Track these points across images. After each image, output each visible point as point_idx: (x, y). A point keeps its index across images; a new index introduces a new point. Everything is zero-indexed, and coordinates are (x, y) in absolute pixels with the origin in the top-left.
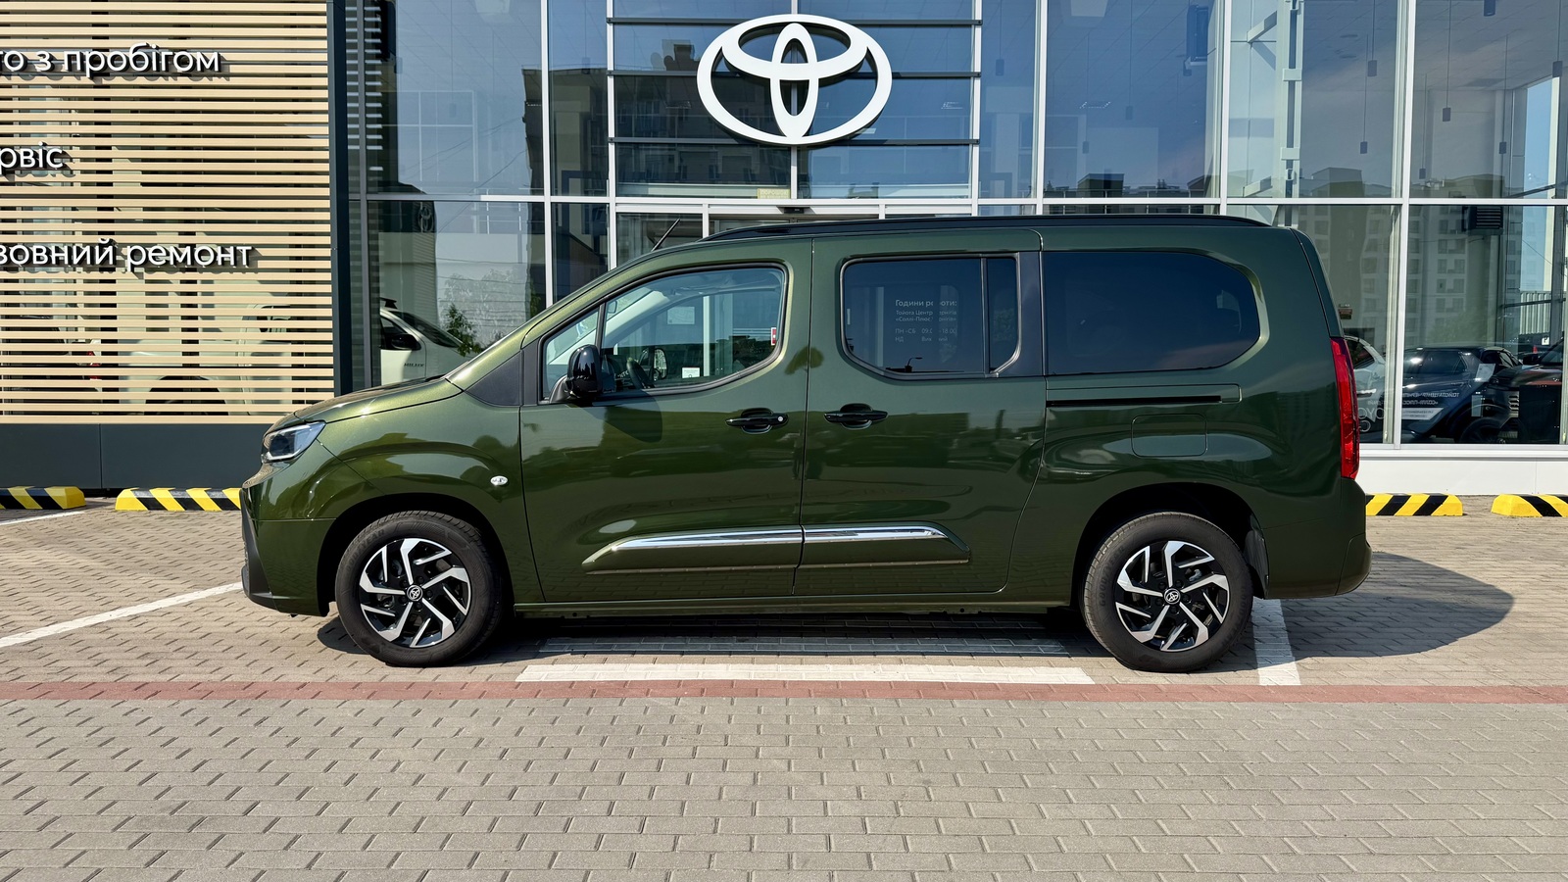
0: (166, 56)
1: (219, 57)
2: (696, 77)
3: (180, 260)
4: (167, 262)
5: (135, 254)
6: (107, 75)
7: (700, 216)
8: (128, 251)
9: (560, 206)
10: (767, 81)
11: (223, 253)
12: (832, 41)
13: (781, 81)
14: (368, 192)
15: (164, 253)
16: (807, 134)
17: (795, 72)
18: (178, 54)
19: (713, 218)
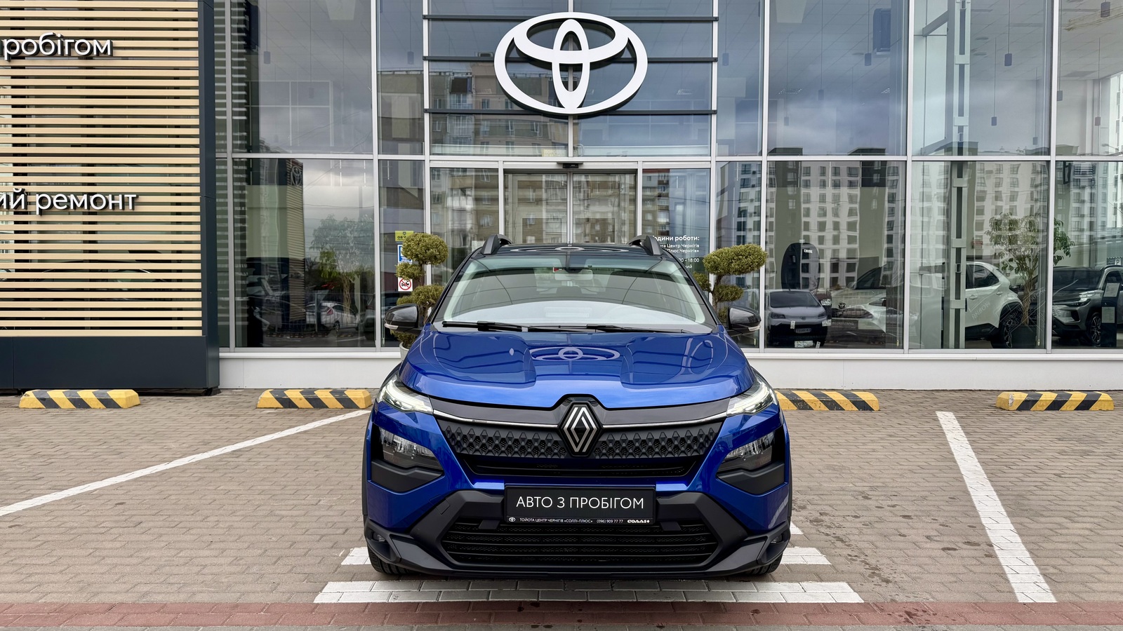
0: (69, 43)
1: (111, 43)
2: (493, 61)
3: (79, 205)
4: (69, 207)
5: (42, 201)
6: (23, 58)
7: (496, 170)
8: (38, 197)
9: (386, 161)
11: (113, 199)
12: (601, 32)
13: (561, 65)
14: (233, 152)
15: (66, 200)
16: (580, 106)
17: (571, 57)
18: (78, 42)
19: (506, 172)
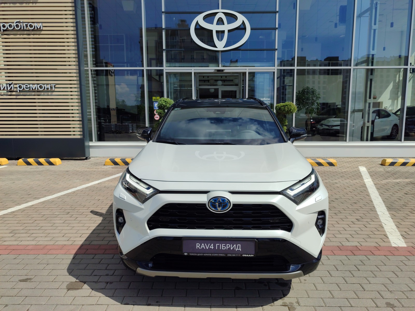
0: (26, 25)
1: (42, 24)
2: (190, 30)
3: (34, 88)
5: (20, 87)
6: (8, 31)
7: (191, 73)
9: (149, 70)
10: (212, 30)
11: (47, 86)
12: (231, 18)
13: (216, 31)
14: (91, 67)
15: (29, 87)
16: (224, 47)
17: (220, 28)
18: (29, 24)
19: (195, 73)
